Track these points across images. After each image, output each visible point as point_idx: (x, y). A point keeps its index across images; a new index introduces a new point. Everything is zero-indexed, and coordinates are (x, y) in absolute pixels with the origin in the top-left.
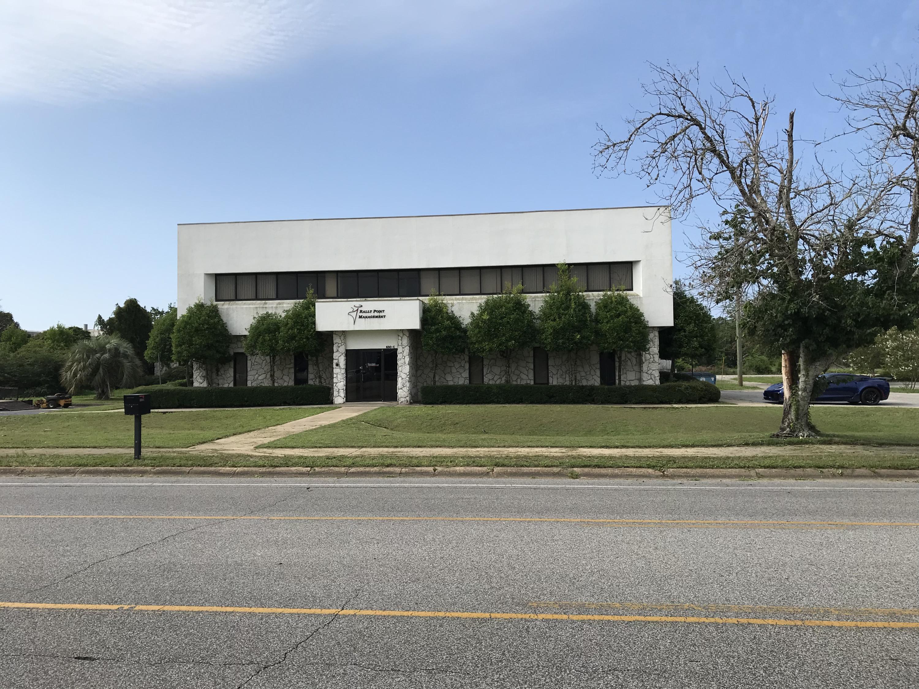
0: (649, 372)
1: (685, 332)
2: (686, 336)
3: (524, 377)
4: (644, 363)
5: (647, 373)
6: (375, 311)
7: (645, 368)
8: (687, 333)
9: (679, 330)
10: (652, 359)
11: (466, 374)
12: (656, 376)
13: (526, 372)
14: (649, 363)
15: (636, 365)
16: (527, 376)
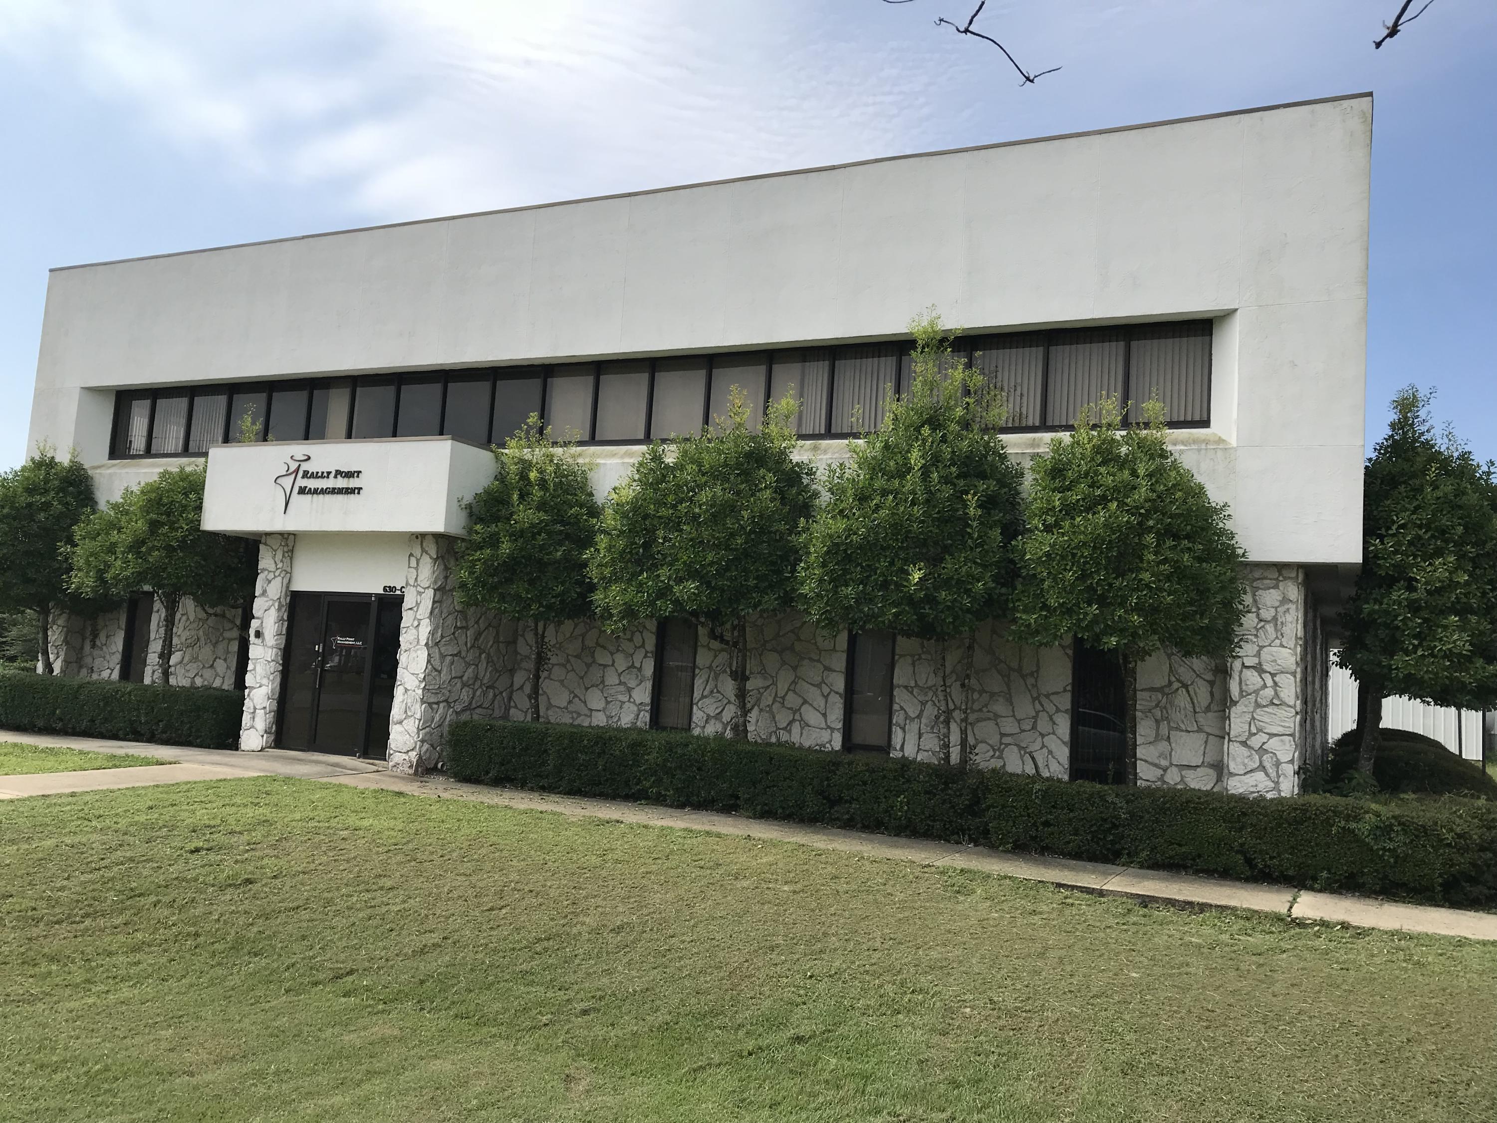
0: (1255, 742)
1: (1411, 588)
2: (1414, 607)
3: (812, 717)
4: (1235, 703)
5: (1244, 744)
6: (338, 473)
7: (1238, 723)
8: (1420, 594)
9: (1390, 582)
10: (1269, 692)
11: (643, 694)
12: (1284, 757)
13: (820, 702)
14: (1258, 705)
15: (1208, 709)
16: (824, 715)
